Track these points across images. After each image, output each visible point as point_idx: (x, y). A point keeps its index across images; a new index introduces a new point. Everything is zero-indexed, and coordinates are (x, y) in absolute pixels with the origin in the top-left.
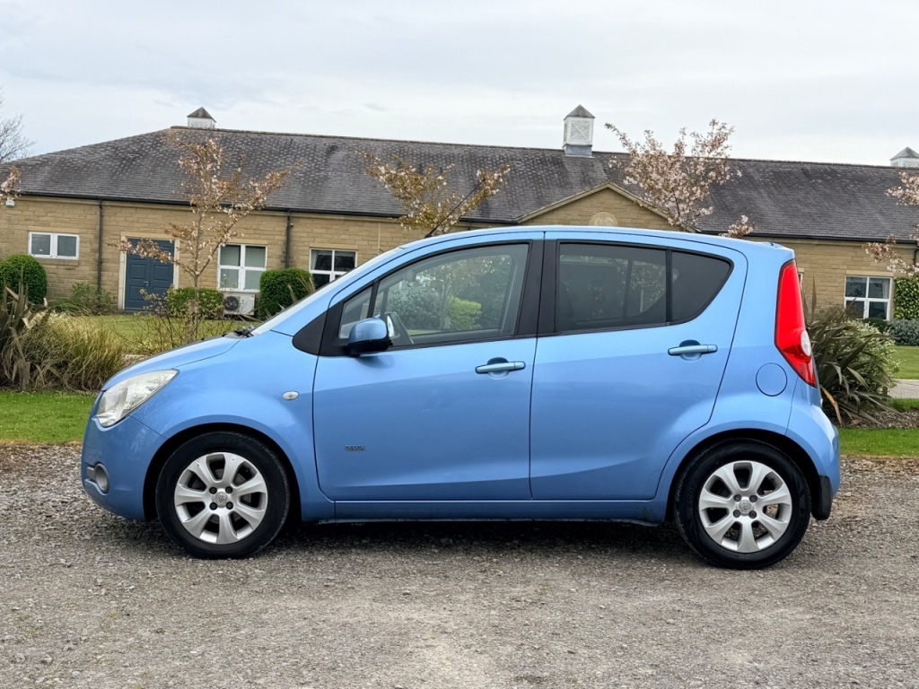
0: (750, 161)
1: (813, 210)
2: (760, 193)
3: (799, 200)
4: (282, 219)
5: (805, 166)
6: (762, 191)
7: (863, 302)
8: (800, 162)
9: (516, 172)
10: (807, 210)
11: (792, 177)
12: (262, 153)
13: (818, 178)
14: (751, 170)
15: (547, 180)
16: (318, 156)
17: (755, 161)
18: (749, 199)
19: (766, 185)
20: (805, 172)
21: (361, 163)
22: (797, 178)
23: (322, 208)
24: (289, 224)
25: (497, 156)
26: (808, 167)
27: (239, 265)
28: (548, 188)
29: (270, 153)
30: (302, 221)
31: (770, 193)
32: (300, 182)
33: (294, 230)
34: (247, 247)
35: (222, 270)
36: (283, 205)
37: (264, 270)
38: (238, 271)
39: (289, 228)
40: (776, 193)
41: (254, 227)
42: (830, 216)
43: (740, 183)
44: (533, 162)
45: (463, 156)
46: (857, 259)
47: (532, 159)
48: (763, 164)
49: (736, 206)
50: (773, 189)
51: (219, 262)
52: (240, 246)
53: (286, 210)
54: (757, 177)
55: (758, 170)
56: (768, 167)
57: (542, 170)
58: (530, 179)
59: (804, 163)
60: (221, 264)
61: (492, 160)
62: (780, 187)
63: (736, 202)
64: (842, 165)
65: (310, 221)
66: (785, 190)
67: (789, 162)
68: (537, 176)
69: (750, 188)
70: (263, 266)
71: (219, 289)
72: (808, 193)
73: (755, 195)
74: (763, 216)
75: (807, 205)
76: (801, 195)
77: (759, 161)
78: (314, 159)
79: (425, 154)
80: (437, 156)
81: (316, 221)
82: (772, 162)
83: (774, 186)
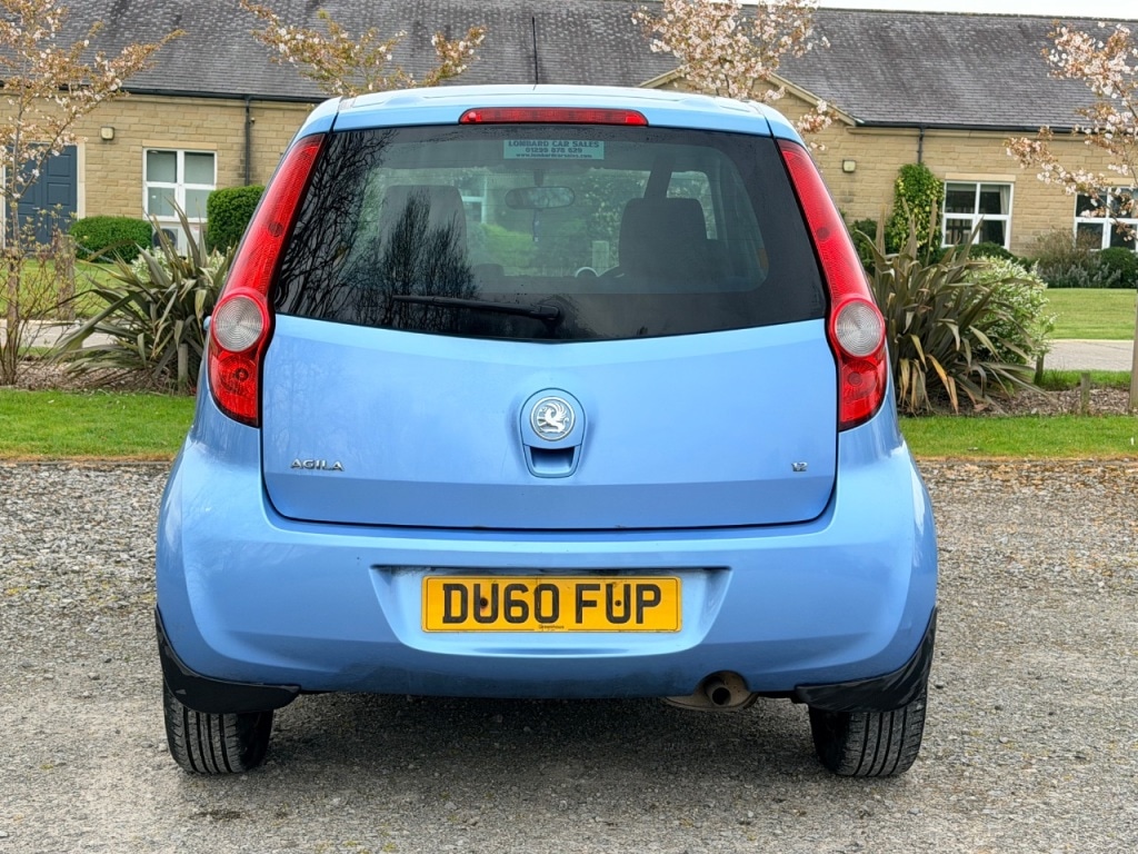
0: (942, 14)
1: (1031, 88)
2: (954, 63)
3: (1011, 74)
4: (238, 111)
5: (1024, 20)
6: (958, 60)
7: (1101, 225)
8: (1016, 16)
9: (591, 36)
10: (1021, 87)
11: (1003, 38)
12: (209, 9)
13: (1040, 38)
14: (942, 28)
15: (637, 46)
16: (293, 14)
17: (949, 14)
18: (937, 72)
19: (964, 50)
20: (1023, 30)
21: (358, 24)
22: (1011, 39)
23: (297, 94)
24: (248, 117)
25: (564, 12)
26: (1028, 23)
27: (176, 181)
28: (639, 60)
29: (222, 10)
30: (268, 114)
31: (968, 63)
32: (265, 54)
33: (256, 127)
34: (186, 154)
35: (150, 189)
36: (239, 90)
37: (213, 188)
38: (173, 190)
39: (249, 124)
40: (978, 62)
41: (196, 123)
42: (1056, 97)
43: (925, 49)
44: (618, 21)
45: (512, 12)
46: (1094, 160)
47: (616, 16)
48: (962, 20)
49: (917, 83)
50: (973, 56)
51: (145, 178)
52: (175, 154)
53: (243, 97)
54: (951, 38)
55: (953, 28)
56: (968, 23)
57: (631, 32)
58: (611, 46)
59: (1022, 16)
60: (148, 180)
61: (556, 17)
62: (984, 53)
63: (918, 76)
64: (1079, 18)
65: (280, 114)
66: (992, 58)
67: (1000, 15)
68: (623, 41)
69: (939, 56)
70: (213, 184)
71: (145, 218)
72: (1025, 62)
73: (946, 65)
74: (957, 97)
75: (1023, 80)
76: (1014, 65)
77: (956, 14)
78: (286, 16)
79: (455, 9)
80: (473, 13)
81: (288, 114)
82: (974, 15)
83: (976, 51)
